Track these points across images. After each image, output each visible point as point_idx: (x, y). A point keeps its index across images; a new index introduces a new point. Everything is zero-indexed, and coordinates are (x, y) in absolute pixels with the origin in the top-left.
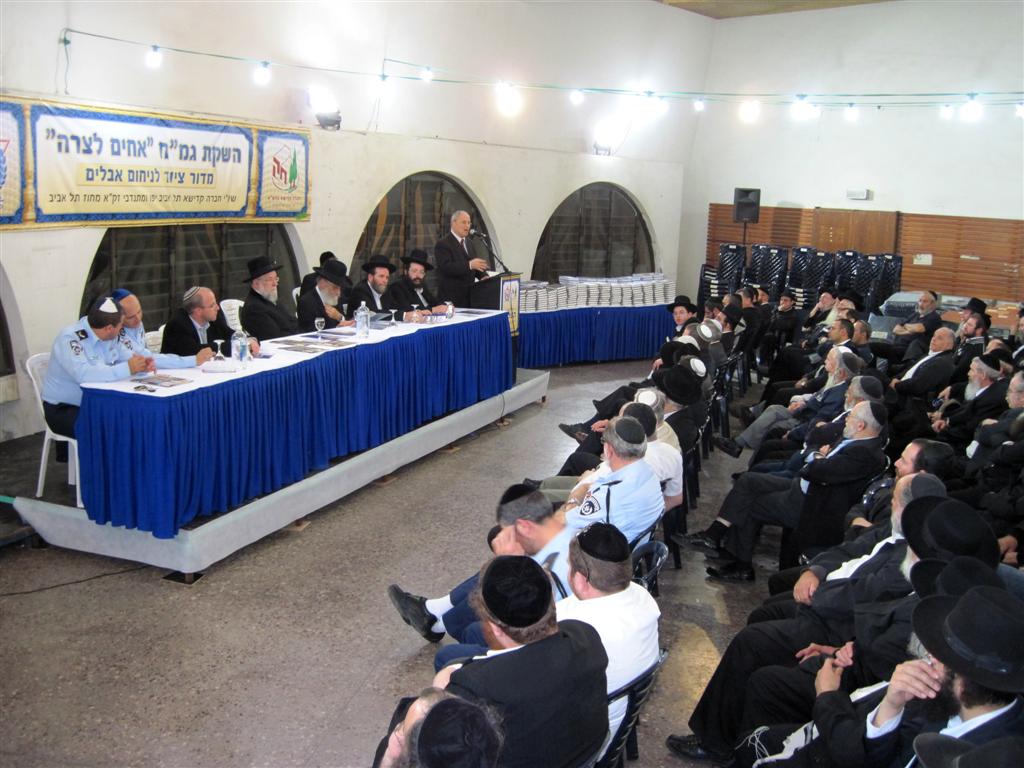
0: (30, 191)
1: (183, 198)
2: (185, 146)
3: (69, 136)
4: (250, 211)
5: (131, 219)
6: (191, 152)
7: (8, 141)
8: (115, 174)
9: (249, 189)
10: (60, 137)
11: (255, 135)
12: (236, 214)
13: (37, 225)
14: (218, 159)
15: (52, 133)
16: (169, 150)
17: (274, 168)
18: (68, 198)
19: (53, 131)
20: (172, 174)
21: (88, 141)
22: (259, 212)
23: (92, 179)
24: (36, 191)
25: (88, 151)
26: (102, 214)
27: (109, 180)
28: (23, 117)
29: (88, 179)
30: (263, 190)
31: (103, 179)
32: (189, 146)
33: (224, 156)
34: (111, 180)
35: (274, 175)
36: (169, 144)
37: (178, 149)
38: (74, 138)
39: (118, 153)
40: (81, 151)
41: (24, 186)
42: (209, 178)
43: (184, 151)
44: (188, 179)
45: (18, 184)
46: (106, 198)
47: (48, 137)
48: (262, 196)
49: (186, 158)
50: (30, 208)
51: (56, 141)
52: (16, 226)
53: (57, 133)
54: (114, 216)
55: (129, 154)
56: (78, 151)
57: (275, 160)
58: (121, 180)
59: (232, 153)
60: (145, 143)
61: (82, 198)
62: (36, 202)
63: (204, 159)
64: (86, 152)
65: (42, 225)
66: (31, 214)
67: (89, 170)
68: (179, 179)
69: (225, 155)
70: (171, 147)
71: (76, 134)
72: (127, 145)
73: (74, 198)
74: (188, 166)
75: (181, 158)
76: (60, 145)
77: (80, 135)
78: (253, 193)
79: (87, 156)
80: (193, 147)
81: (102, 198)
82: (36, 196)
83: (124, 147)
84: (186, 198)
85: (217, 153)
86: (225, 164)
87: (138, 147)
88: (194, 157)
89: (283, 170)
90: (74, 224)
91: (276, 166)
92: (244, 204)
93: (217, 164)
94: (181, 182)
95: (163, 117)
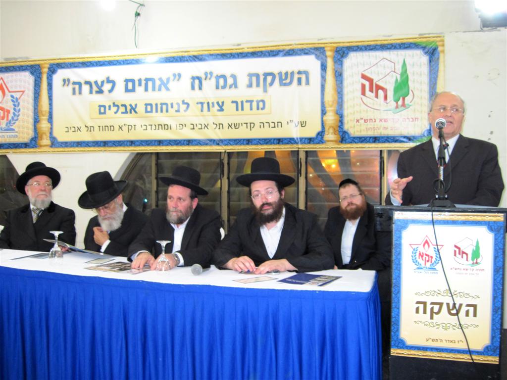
0: (44, 125)
1: (226, 126)
2: (224, 77)
3: (83, 82)
4: (330, 136)
5: (154, 145)
6: (230, 81)
7: (23, 92)
8: (129, 108)
9: (323, 113)
10: (74, 83)
11: (329, 53)
12: (310, 140)
13: (52, 149)
14: (271, 84)
15: (66, 82)
16: (204, 82)
17: (363, 86)
18: (84, 129)
19: (69, 80)
20: (208, 103)
21: (100, 84)
22: (344, 137)
23: (105, 113)
24: (52, 125)
25: (100, 92)
26: (119, 142)
27: (122, 113)
28: (41, 73)
29: (100, 113)
30: (346, 112)
31: (116, 113)
32: (228, 75)
33: (281, 80)
34: (126, 112)
35: (363, 93)
36: (203, 77)
37: (213, 80)
38: (87, 83)
39: (133, 90)
40: (94, 92)
41: (36, 121)
42: (261, 105)
43: (221, 81)
44: (229, 107)
45: (31, 120)
46: (120, 128)
47: (64, 85)
48: (346, 120)
49: (224, 87)
50: (44, 136)
51: (71, 86)
52: (32, 150)
53: (71, 81)
54: (132, 143)
55: (146, 90)
56: (91, 92)
57: (364, 77)
58: (136, 112)
59: (296, 76)
60: (168, 79)
61: (97, 128)
62: (51, 133)
63: (250, 86)
64: (97, 92)
65: (56, 149)
66: (46, 141)
67: (100, 106)
68: (217, 107)
69: (285, 79)
70: (206, 79)
71: (88, 79)
72: (143, 83)
73: (89, 129)
74: (227, 95)
75: (217, 88)
76: (74, 89)
77: (92, 80)
78: (330, 118)
79: (99, 96)
80: (234, 77)
81: (117, 128)
82: (51, 128)
83: (140, 85)
84: (230, 126)
85: (269, 79)
86: (283, 88)
87: (158, 83)
88: (235, 85)
89: (379, 87)
90: (92, 149)
91: (367, 84)
92: (319, 129)
93: (269, 89)
94: (221, 110)
95: (195, 54)
